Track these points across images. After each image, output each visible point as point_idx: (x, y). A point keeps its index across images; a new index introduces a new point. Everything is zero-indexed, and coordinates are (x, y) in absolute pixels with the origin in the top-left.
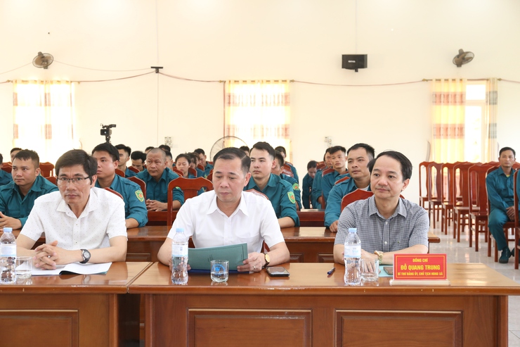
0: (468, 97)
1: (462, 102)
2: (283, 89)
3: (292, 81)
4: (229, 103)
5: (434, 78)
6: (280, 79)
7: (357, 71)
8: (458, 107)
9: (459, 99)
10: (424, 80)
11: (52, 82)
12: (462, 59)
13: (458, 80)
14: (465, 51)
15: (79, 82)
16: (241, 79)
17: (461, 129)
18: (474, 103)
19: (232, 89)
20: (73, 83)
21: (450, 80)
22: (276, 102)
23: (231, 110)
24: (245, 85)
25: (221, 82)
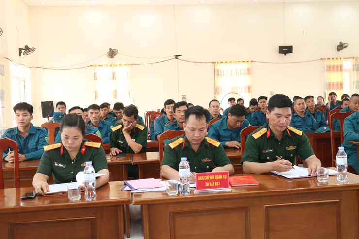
0: (344, 67)
1: (341, 70)
2: (246, 66)
3: (252, 61)
5: (327, 57)
6: (246, 60)
7: (285, 55)
8: (339, 73)
9: (340, 69)
10: (321, 59)
11: (116, 65)
12: (341, 47)
13: (339, 58)
14: (343, 43)
15: (132, 65)
16: (224, 61)
17: (341, 84)
18: (347, 70)
19: (219, 66)
20: (128, 66)
22: (239, 73)
23: (219, 78)
24: (226, 64)
25: (213, 62)
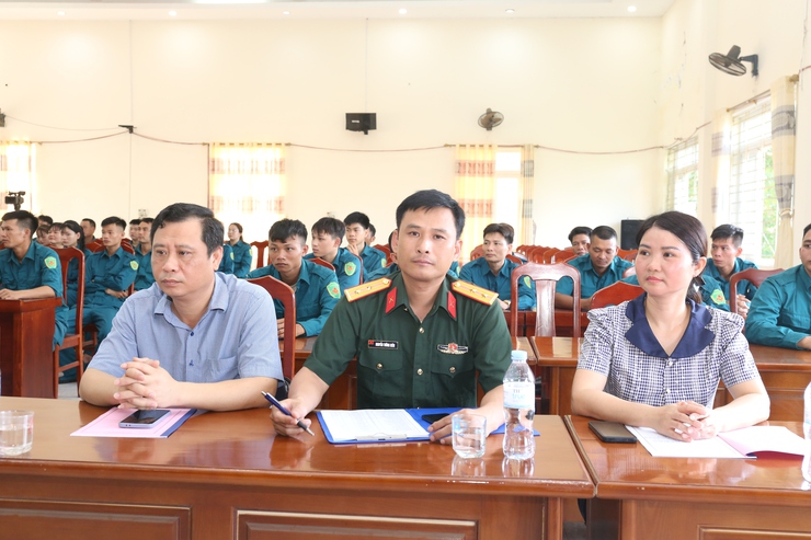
0: (497, 168)
1: (491, 173)
2: (277, 153)
3: (288, 145)
4: (213, 170)
5: (458, 143)
6: (274, 141)
7: (366, 133)
8: (487, 179)
9: (487, 169)
10: (446, 146)
11: (8, 142)
12: (490, 121)
13: (486, 146)
14: (493, 110)
15: (40, 143)
16: (227, 141)
17: (490, 205)
18: (507, 174)
19: (218, 153)
20: (33, 145)
21: (477, 146)
22: (269, 169)
23: (215, 178)
24: (232, 148)
25: (204, 144)
